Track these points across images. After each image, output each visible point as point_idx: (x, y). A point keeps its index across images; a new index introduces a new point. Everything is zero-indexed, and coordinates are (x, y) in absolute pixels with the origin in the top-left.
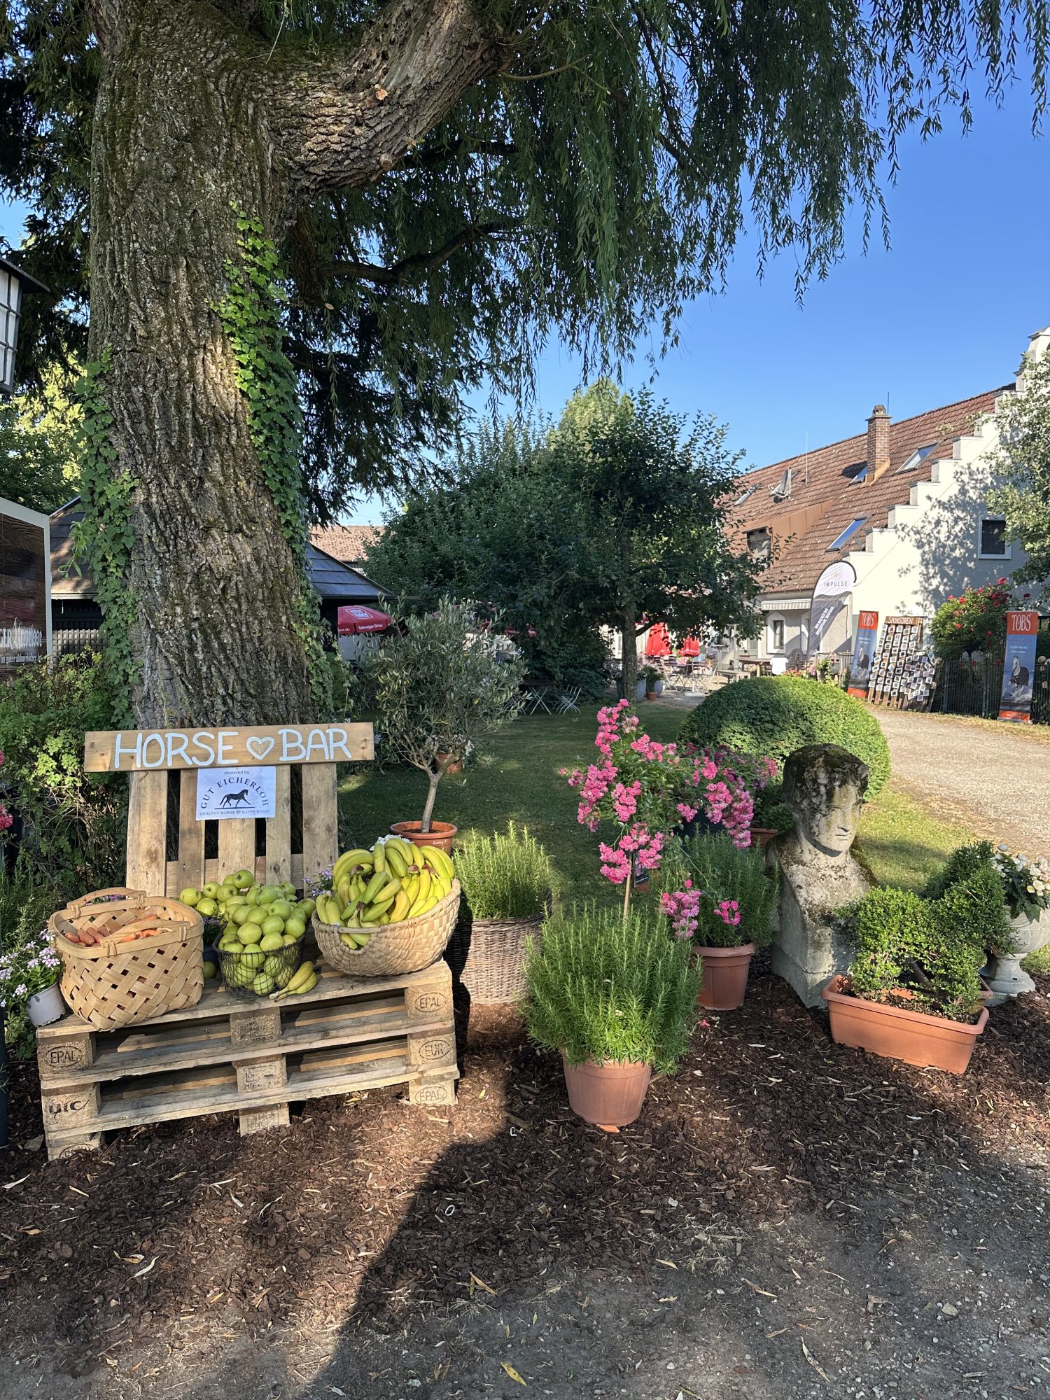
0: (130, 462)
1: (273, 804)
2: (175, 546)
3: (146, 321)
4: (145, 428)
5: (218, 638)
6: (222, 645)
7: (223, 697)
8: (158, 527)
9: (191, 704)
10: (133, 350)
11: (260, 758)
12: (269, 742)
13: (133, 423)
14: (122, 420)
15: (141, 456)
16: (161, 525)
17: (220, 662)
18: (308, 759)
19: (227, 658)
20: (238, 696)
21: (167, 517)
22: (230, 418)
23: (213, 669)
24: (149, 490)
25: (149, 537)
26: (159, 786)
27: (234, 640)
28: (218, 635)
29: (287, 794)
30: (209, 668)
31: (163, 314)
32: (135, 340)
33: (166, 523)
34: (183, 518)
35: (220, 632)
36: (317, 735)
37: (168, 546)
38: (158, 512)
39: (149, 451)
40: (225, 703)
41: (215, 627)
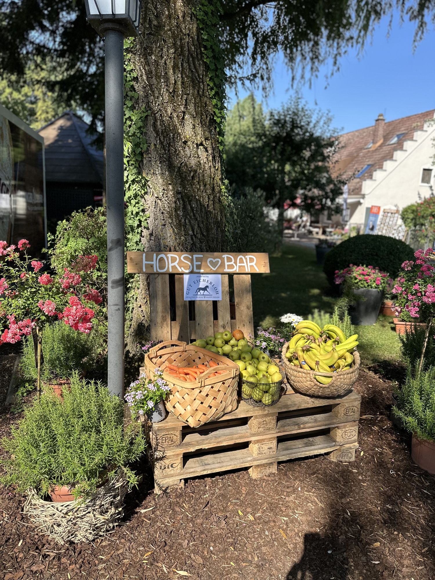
0: (145, 101)
1: (220, 295)
2: (169, 151)
3: (157, 17)
4: (155, 81)
5: (190, 204)
6: (191, 207)
7: (191, 236)
8: (160, 139)
9: (176, 239)
10: (150, 34)
11: (215, 269)
12: (218, 261)
13: (148, 77)
14: (141, 76)
15: (152, 97)
16: (162, 138)
17: (191, 217)
18: (237, 271)
19: (194, 215)
20: (199, 236)
21: (165, 134)
22: (200, 78)
23: (187, 221)
24: (155, 117)
25: (155, 145)
26: (165, 282)
27: (197, 205)
28: (190, 202)
29: (227, 289)
30: (185, 220)
31: (167, 13)
32: (150, 27)
33: (164, 137)
34: (174, 135)
35: (191, 201)
36: (241, 258)
37: (165, 150)
38: (160, 130)
39: (156, 95)
40: (192, 239)
41: (188, 198)
